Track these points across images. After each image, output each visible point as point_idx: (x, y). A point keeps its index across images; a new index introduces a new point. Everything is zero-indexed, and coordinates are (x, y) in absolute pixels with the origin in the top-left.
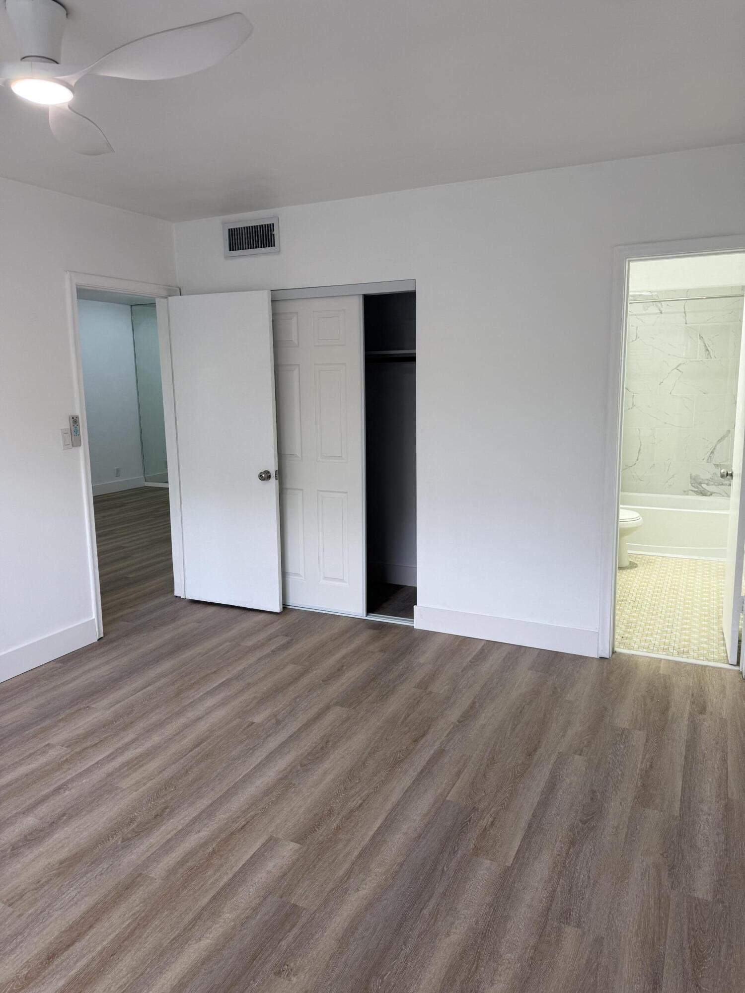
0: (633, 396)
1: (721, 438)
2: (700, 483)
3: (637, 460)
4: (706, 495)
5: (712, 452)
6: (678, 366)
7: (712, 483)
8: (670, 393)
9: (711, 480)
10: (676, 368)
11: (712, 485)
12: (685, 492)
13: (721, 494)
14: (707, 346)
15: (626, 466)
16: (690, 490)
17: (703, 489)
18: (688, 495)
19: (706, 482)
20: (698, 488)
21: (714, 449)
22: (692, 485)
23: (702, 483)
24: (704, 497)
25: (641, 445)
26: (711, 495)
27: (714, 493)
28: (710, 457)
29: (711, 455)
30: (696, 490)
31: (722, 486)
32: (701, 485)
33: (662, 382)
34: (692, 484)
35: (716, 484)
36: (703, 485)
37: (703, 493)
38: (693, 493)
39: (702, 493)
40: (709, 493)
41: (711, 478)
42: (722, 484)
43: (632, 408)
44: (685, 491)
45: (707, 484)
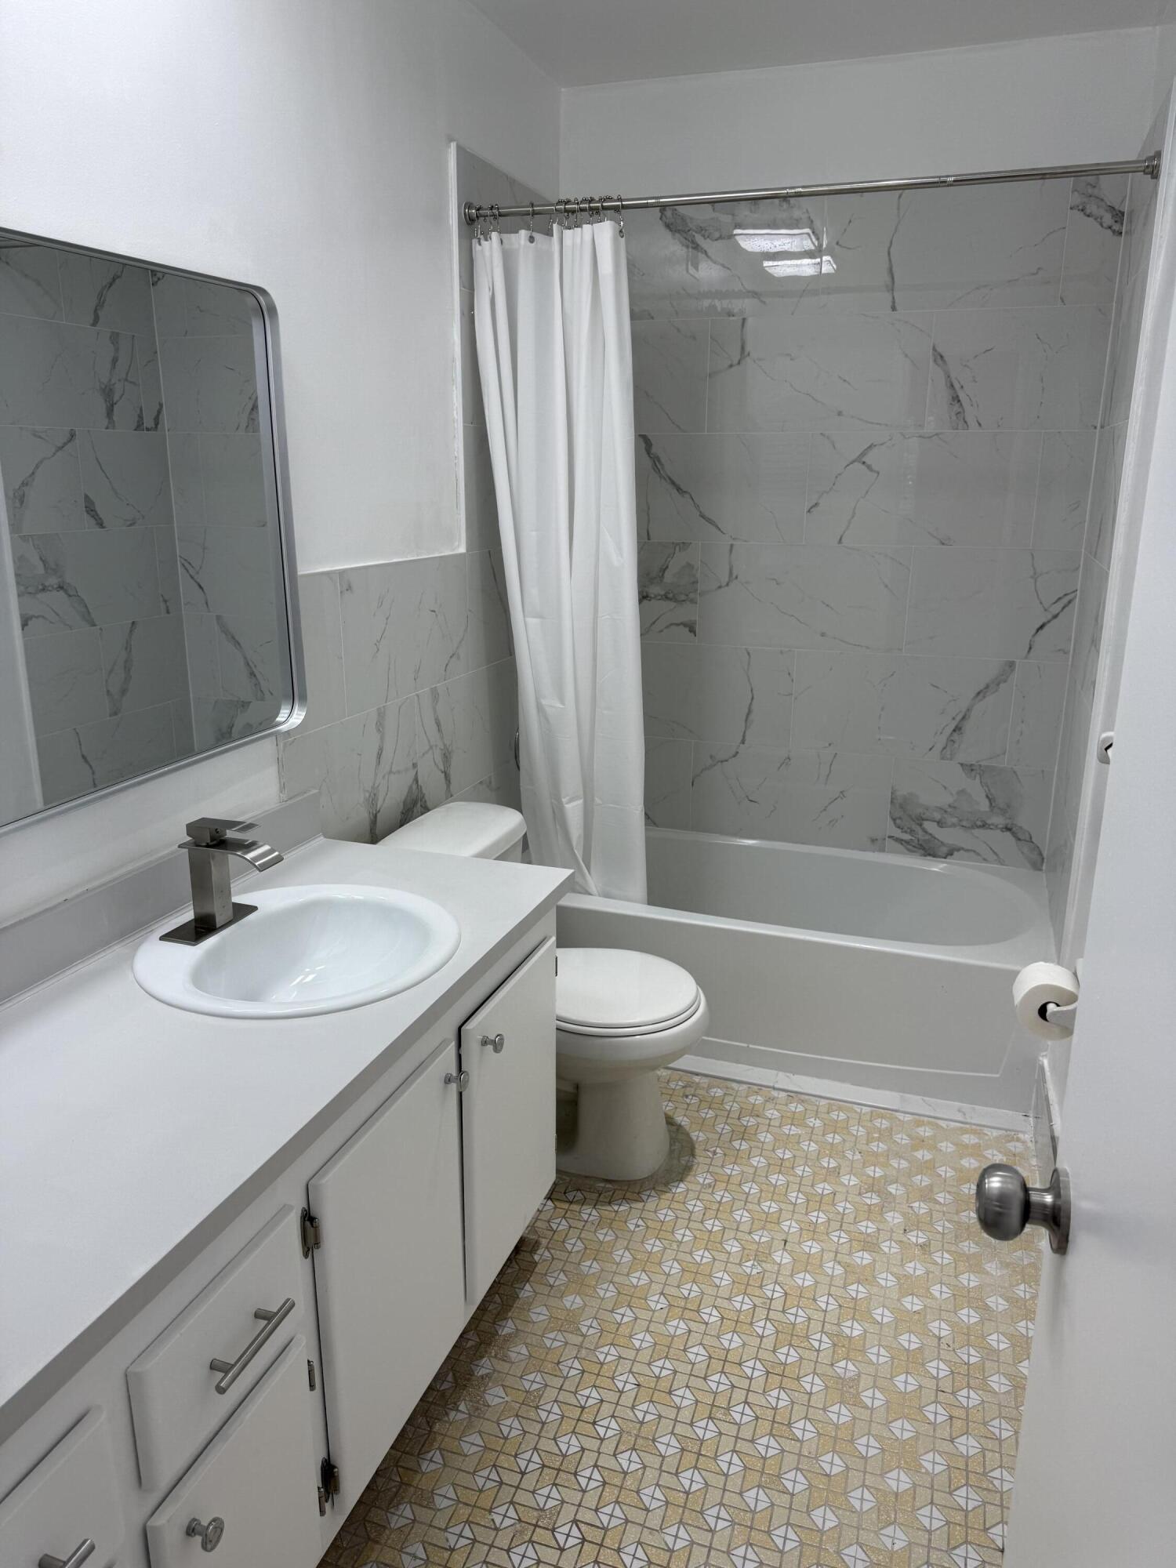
0: (732, 546)
1: (987, 687)
2: (920, 820)
3: (743, 742)
4: (934, 856)
5: (957, 729)
6: (863, 454)
7: (955, 820)
8: (840, 541)
9: (949, 810)
10: (860, 459)
11: (953, 825)
12: (876, 843)
13: (978, 854)
14: (957, 386)
15: (711, 757)
16: (890, 837)
17: (927, 837)
18: (882, 850)
19: (937, 816)
20: (912, 832)
21: (964, 718)
22: (895, 823)
23: (923, 820)
24: (929, 858)
25: (753, 698)
26: (950, 854)
27: (958, 850)
28: (951, 741)
29: (955, 734)
30: (907, 837)
31: (981, 831)
32: (921, 825)
33: (816, 504)
34: (894, 820)
35: (964, 823)
36: (927, 825)
37: (928, 849)
38: (898, 846)
39: (924, 849)
40: (944, 850)
41: (950, 806)
42: (984, 826)
43: (727, 585)
44: (873, 841)
45: (940, 823)
